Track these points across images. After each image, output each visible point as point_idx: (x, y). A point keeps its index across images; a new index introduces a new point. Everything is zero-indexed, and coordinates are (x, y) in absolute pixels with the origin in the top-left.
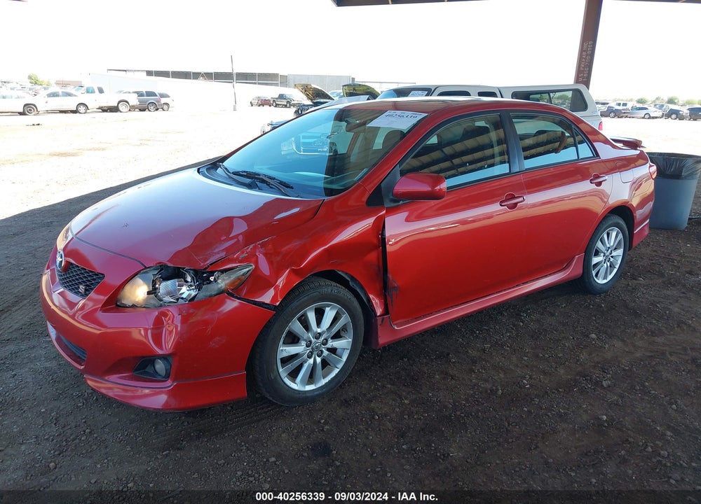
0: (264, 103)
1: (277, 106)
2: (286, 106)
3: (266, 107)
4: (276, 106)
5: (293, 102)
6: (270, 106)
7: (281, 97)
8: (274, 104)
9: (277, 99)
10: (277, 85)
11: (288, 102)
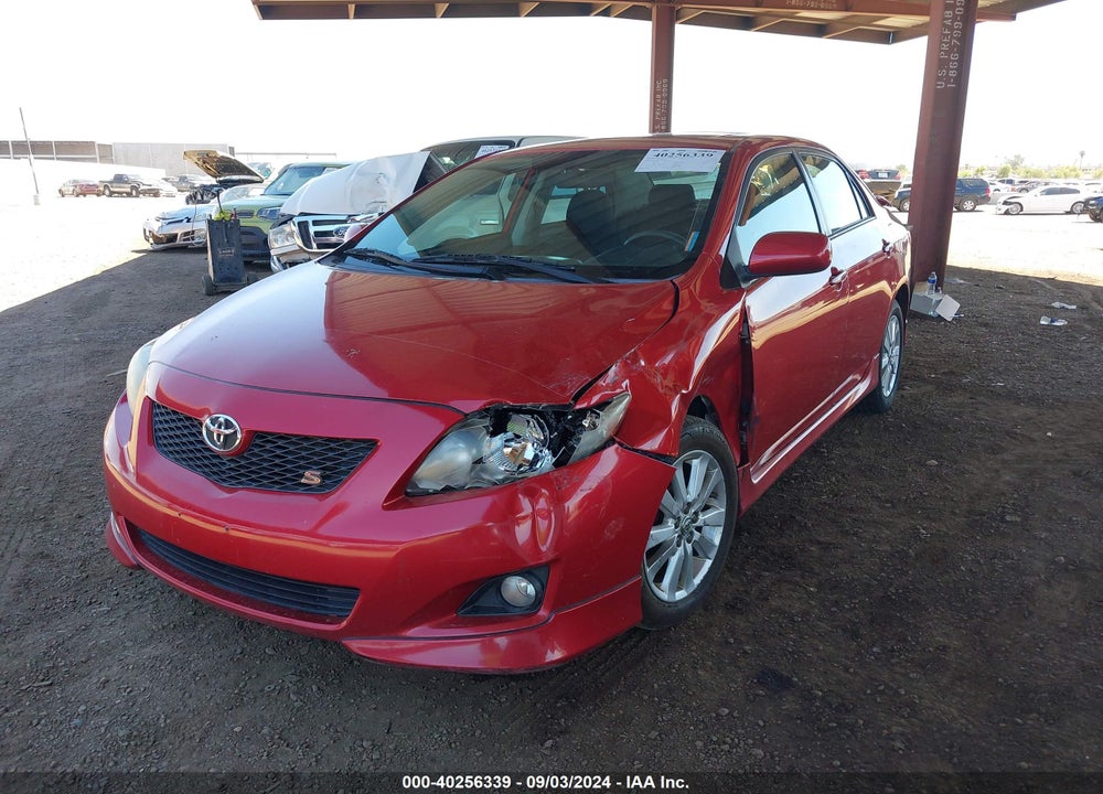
0: (85, 190)
1: (112, 194)
2: (129, 195)
3: (91, 198)
4: (110, 196)
5: (142, 187)
6: (98, 195)
7: (119, 179)
8: (107, 192)
9: (111, 182)
10: (94, 160)
11: (133, 188)
